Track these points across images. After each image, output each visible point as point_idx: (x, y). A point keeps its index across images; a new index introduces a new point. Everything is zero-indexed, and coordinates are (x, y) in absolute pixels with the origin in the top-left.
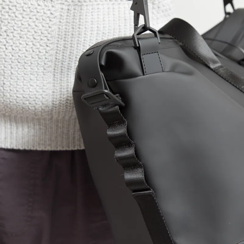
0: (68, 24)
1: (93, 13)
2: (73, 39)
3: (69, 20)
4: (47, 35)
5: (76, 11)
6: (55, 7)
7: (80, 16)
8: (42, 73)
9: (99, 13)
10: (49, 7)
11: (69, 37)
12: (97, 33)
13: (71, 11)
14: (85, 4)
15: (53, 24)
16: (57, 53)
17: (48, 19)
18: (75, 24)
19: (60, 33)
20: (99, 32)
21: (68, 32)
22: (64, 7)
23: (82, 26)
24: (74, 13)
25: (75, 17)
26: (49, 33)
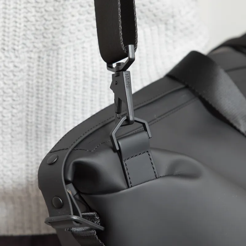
0: (40, 76)
1: (76, 56)
2: (50, 94)
3: (42, 70)
4: (11, 94)
5: (50, 58)
6: (20, 58)
7: (57, 62)
8: (10, 143)
9: (85, 54)
10: (11, 58)
11: (44, 92)
12: (84, 81)
13: (43, 58)
14: (62, 46)
15: (19, 80)
16: (27, 114)
17: (11, 74)
18: (50, 75)
19: (30, 90)
20: (86, 79)
21: (42, 86)
22: (32, 55)
23: (61, 75)
24: (48, 60)
25: (50, 66)
26: (14, 92)
